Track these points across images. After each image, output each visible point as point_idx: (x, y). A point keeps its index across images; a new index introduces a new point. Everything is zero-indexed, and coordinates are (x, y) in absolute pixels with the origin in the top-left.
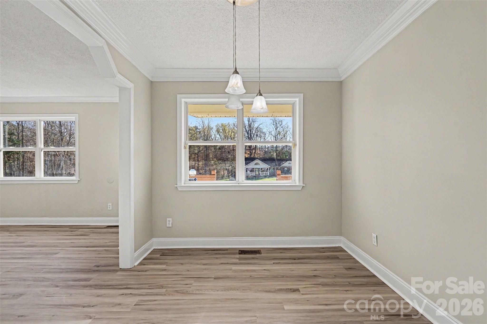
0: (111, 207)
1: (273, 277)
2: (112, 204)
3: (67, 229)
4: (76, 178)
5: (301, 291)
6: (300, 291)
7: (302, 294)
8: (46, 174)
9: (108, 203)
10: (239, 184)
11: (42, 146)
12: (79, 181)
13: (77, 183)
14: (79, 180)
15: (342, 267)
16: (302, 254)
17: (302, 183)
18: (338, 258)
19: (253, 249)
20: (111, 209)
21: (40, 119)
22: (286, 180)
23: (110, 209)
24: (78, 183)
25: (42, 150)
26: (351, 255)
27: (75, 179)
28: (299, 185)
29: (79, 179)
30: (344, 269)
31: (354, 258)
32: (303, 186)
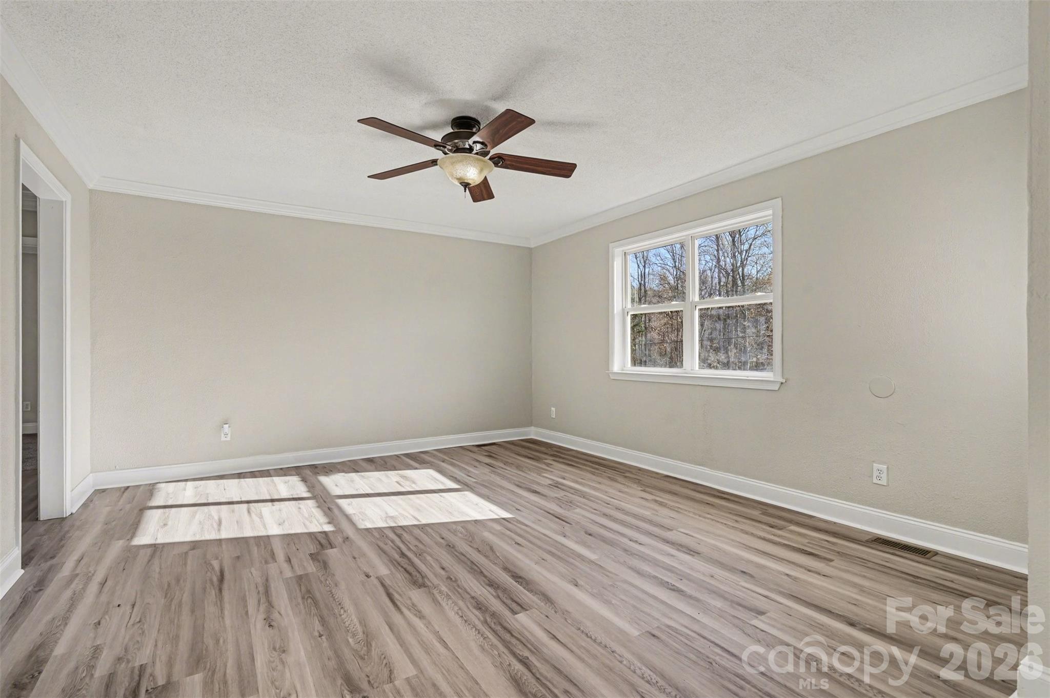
0: (884, 476)
2: (888, 468)
3: (756, 513)
4: (774, 375)
8: (705, 363)
9: (874, 462)
11: (697, 299)
12: (782, 383)
13: (776, 391)
14: (784, 381)
20: (884, 482)
21: (693, 235)
23: (879, 482)
24: (779, 389)
25: (696, 306)
27: (772, 379)
29: (783, 378)
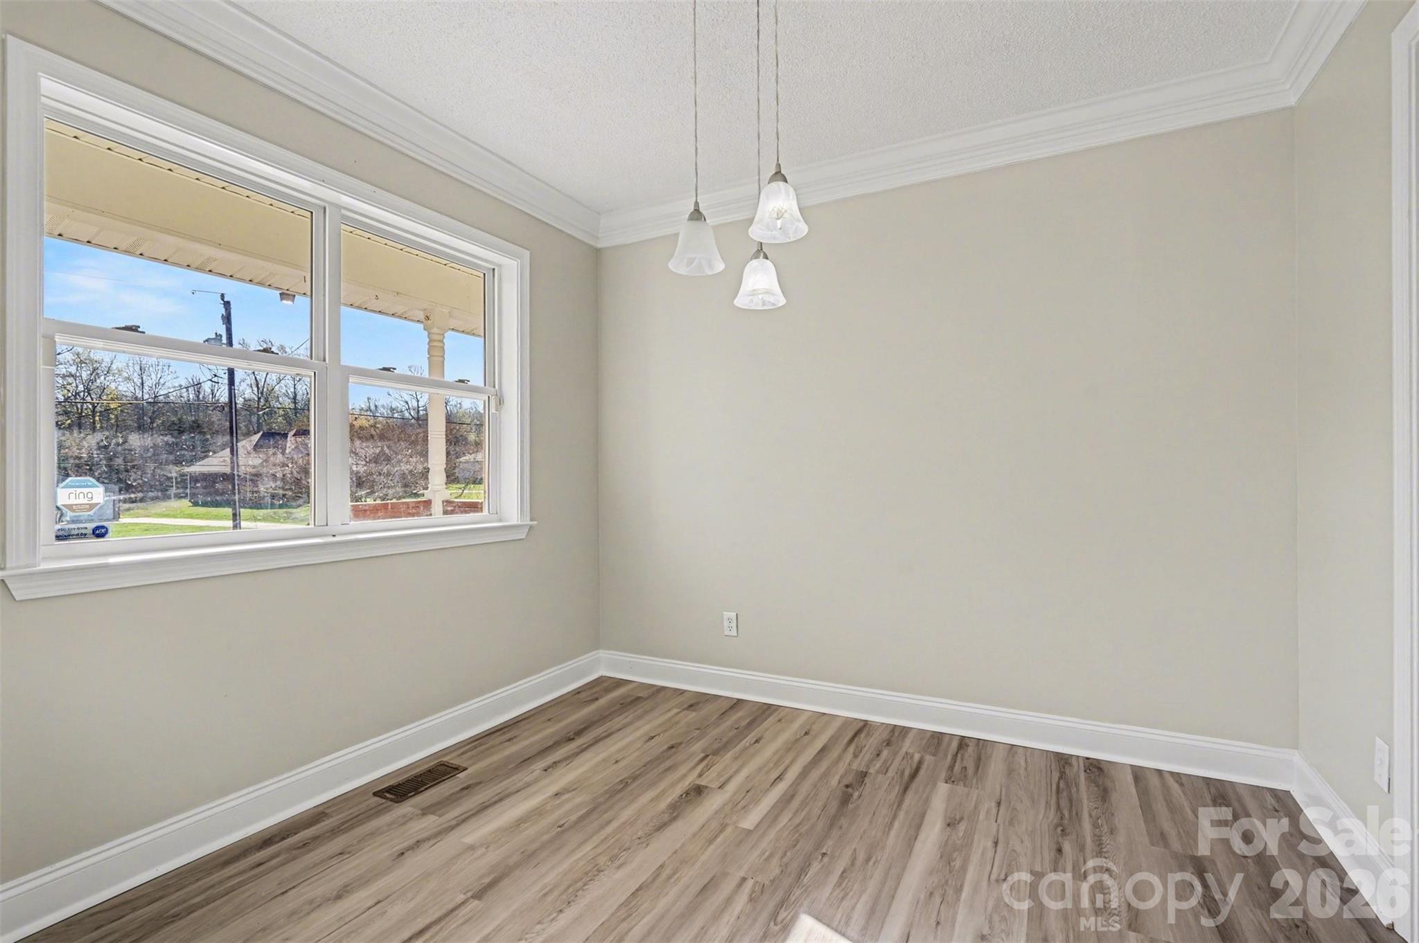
1: (608, 796)
5: (709, 785)
6: (706, 787)
7: (719, 788)
10: (334, 536)
15: (676, 711)
16: (560, 721)
17: (528, 519)
18: (638, 698)
19: (406, 772)
22: (474, 511)
26: (650, 685)
28: (519, 522)
30: (685, 712)
31: (663, 688)
32: (531, 527)
